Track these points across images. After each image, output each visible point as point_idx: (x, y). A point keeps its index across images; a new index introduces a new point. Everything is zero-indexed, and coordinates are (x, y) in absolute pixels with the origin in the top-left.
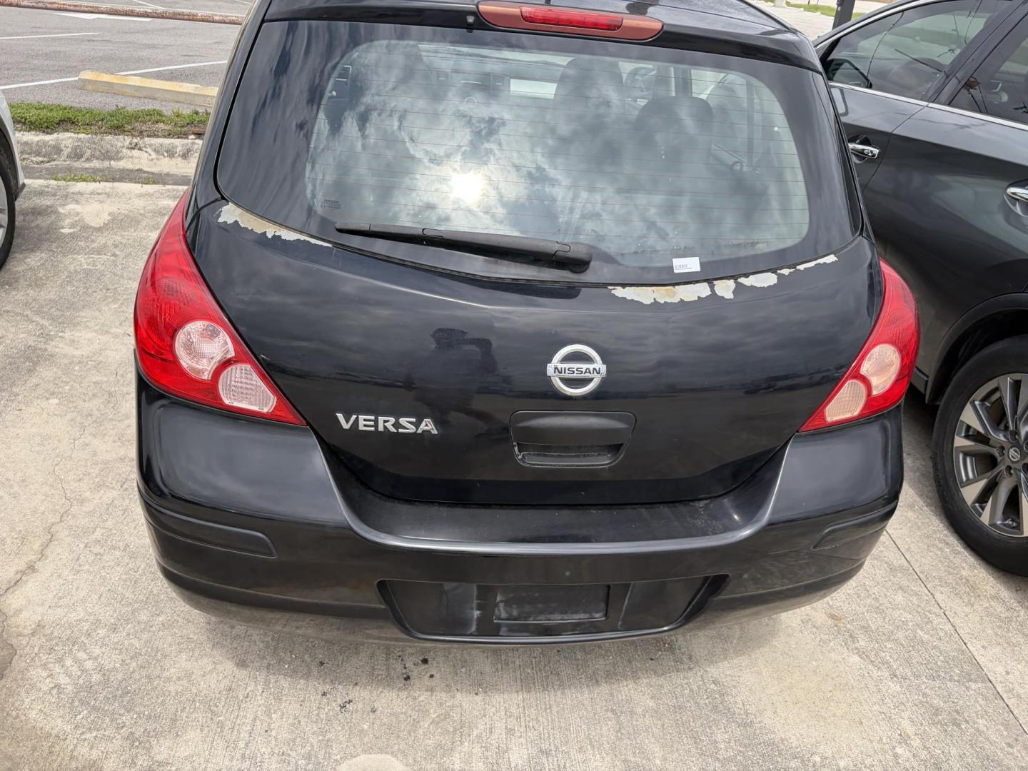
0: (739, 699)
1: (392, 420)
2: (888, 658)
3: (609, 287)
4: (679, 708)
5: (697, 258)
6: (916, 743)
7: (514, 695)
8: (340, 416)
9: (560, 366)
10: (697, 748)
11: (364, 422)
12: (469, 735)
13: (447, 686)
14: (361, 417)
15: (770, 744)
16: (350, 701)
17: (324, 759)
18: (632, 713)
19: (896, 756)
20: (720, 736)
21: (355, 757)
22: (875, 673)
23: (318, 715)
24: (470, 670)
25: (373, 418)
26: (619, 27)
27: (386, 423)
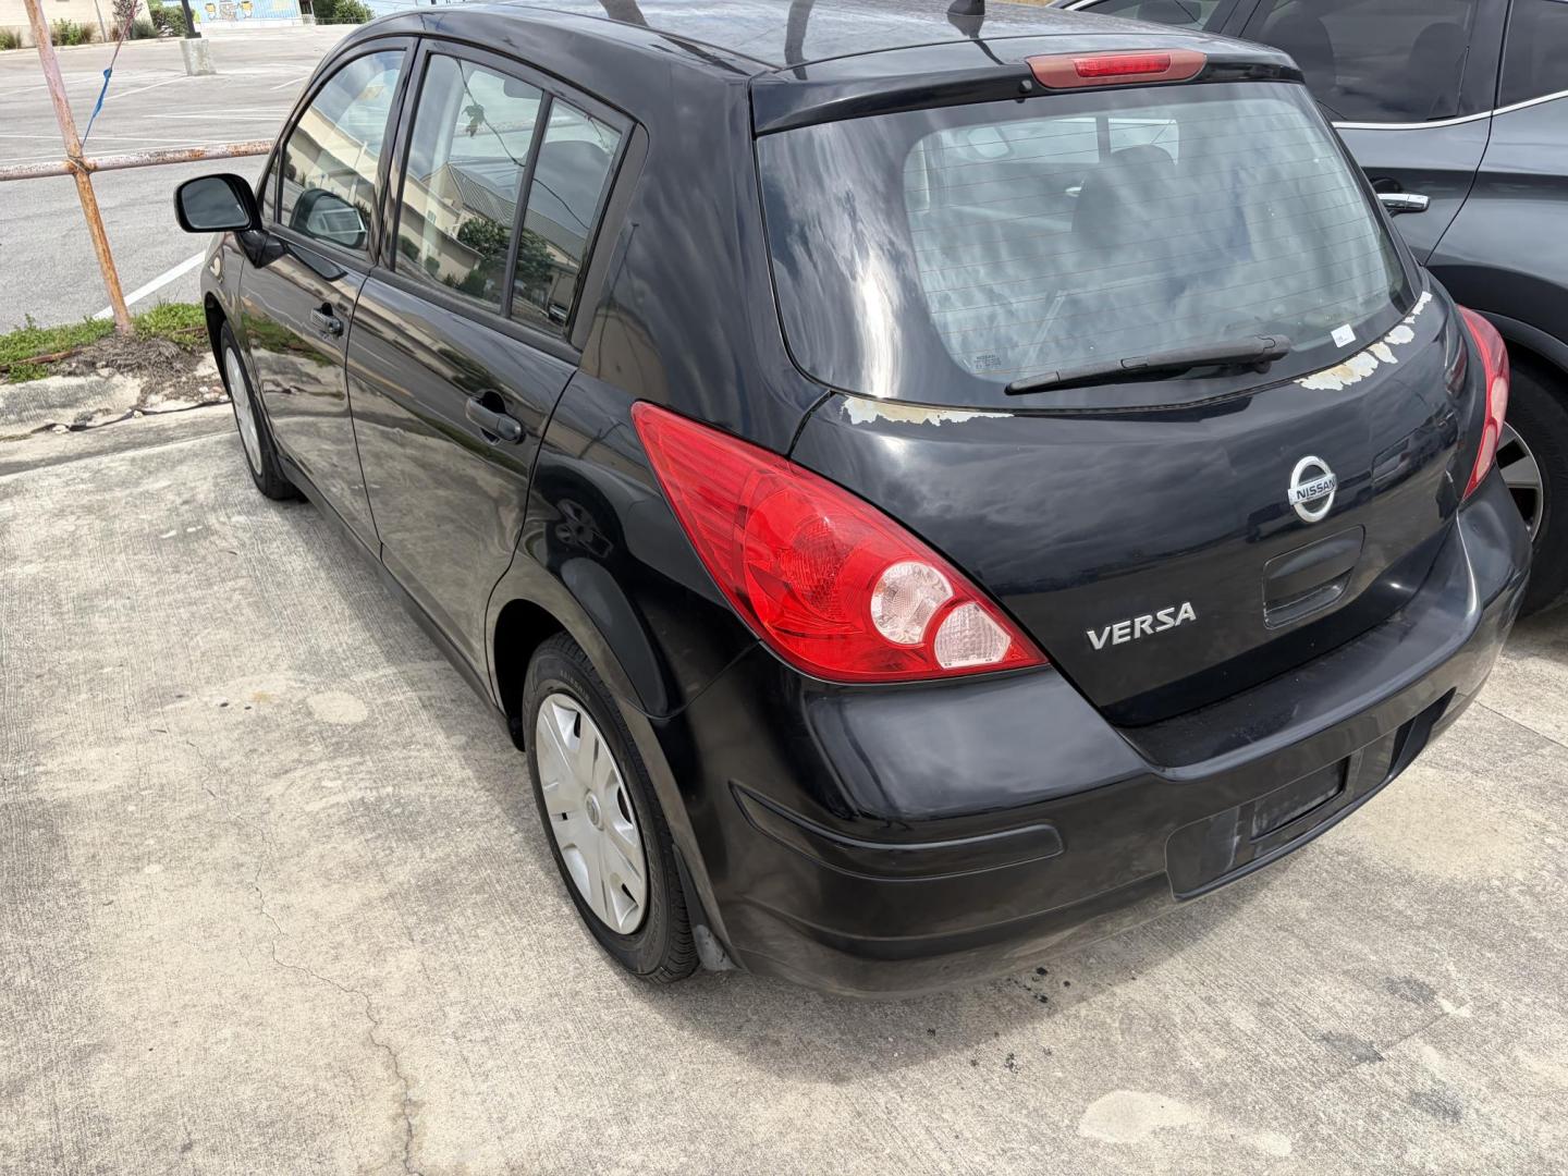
0: (1376, 859)
1: (1149, 618)
2: (1454, 757)
3: (1296, 381)
4: (1335, 896)
5: (1348, 326)
6: (1554, 827)
7: (1172, 961)
8: (1092, 634)
9: (1301, 488)
10: (1390, 926)
11: (1119, 632)
12: (1175, 1026)
13: (1094, 985)
14: (1116, 627)
15: (1445, 889)
16: (1012, 1056)
17: (1054, 1132)
18: (1301, 922)
19: (1550, 846)
20: (1400, 905)
21: (1084, 1112)
22: (1461, 778)
23: (992, 1088)
24: (1099, 957)
25: (1128, 623)
26: (1168, 65)
27: (1143, 623)
